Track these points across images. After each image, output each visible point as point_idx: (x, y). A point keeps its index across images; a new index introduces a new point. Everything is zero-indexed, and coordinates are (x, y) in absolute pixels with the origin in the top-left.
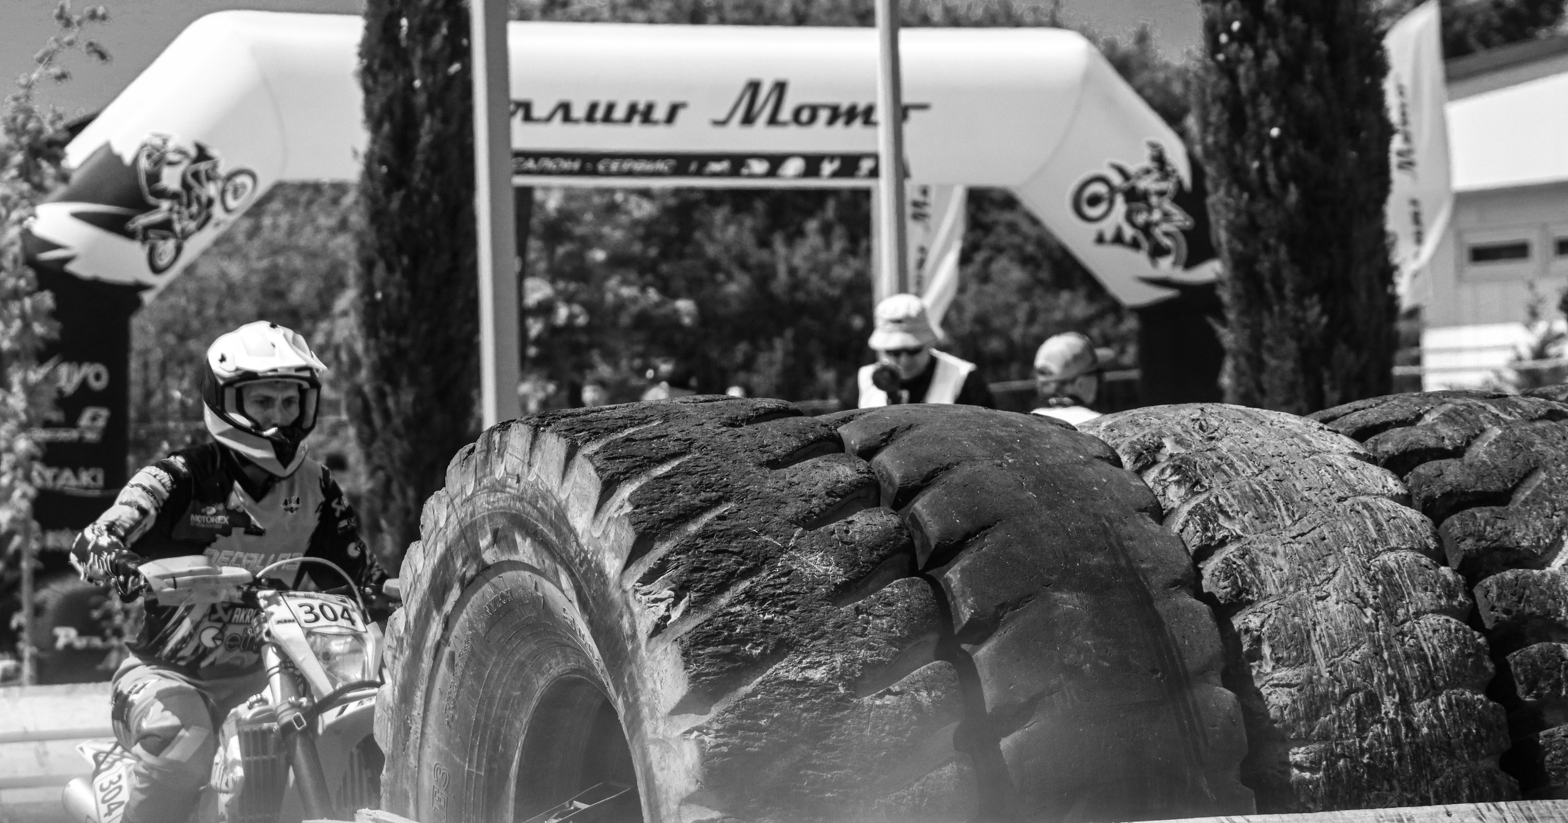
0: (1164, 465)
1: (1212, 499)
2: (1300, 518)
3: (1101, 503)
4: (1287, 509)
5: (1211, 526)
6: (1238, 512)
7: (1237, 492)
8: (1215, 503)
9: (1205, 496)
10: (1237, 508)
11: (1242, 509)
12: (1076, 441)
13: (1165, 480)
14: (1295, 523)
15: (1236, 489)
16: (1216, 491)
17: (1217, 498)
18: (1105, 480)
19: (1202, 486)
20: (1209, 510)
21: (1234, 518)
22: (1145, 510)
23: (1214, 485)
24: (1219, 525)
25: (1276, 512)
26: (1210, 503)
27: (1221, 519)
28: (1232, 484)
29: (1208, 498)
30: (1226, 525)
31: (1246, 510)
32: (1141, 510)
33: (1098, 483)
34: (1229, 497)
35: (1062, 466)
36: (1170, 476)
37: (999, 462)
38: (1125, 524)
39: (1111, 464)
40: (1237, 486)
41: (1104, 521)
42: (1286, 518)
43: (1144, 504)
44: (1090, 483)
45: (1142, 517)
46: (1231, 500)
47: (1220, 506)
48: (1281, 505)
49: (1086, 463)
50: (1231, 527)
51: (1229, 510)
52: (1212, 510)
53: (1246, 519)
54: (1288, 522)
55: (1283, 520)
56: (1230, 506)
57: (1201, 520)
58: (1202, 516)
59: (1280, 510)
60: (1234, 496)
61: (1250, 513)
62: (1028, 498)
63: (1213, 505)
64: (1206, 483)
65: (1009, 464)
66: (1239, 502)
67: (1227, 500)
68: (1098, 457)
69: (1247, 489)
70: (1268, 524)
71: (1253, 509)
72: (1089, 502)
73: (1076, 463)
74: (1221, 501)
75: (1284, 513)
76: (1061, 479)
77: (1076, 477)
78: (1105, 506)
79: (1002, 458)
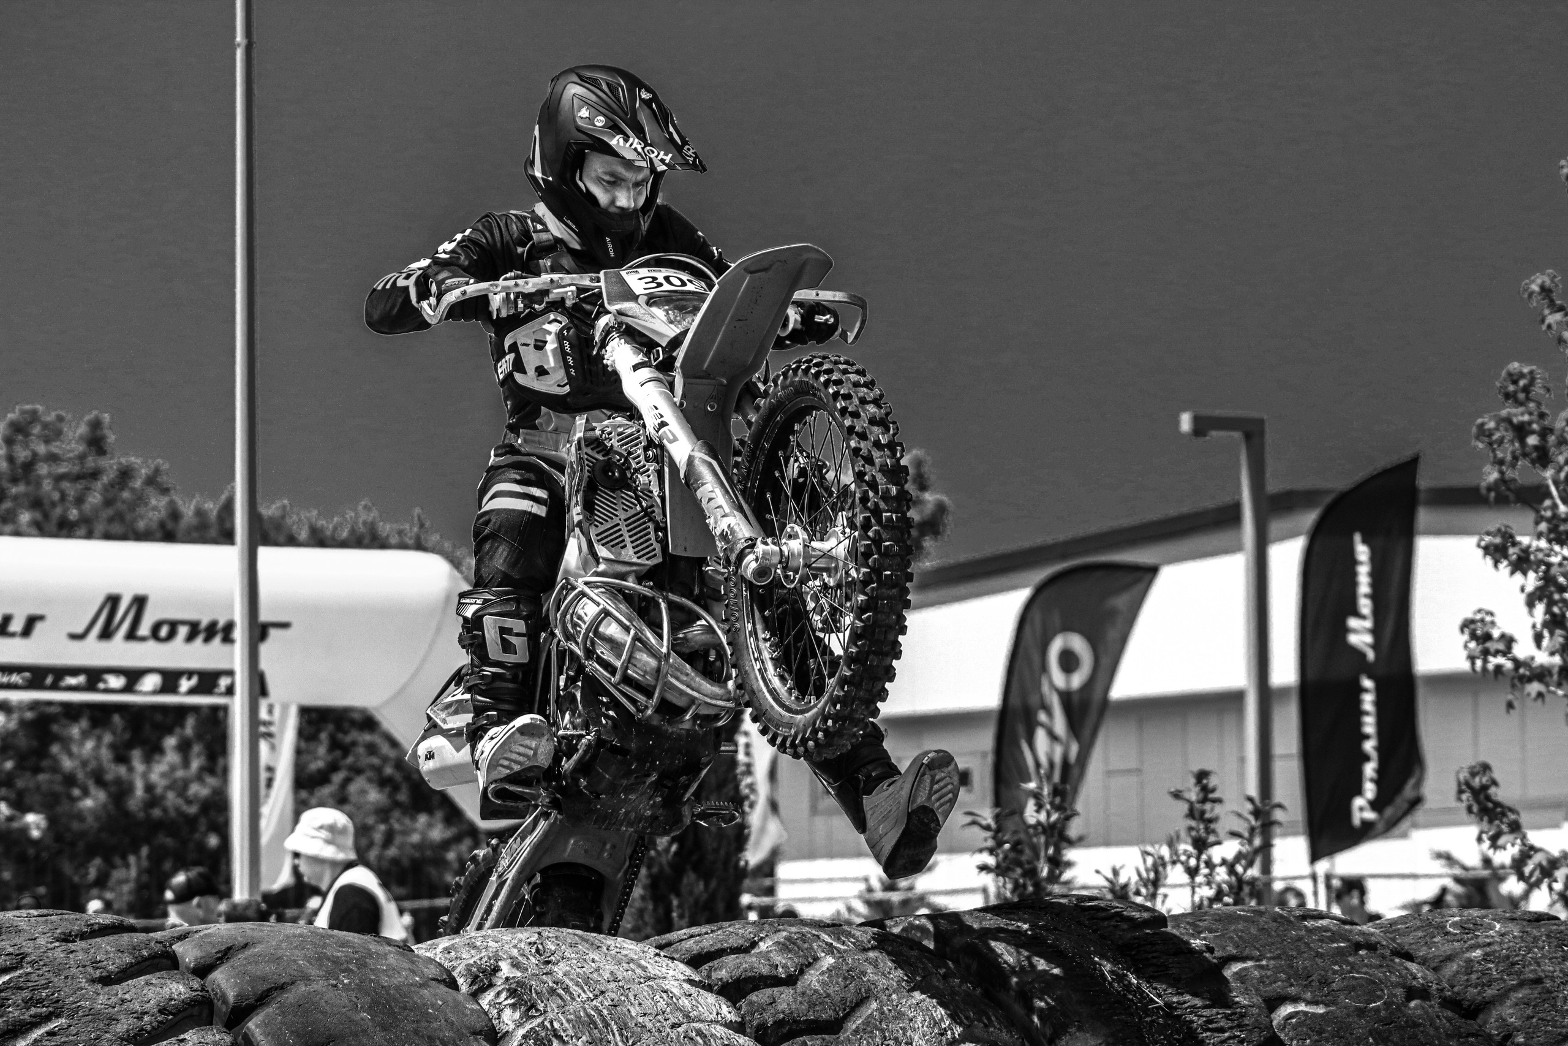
0: (500, 989)
1: (547, 1023)
2: (633, 1044)
3: (435, 1025)
4: (621, 1035)
6: (572, 1037)
7: (572, 1017)
8: (549, 1027)
9: (539, 1020)
10: (571, 1032)
11: (576, 1033)
12: (413, 962)
13: (500, 1003)
15: (571, 1014)
16: (551, 1016)
17: (551, 1023)
18: (440, 1003)
19: (537, 1010)
20: (543, 1034)
21: (568, 1042)
22: (480, 1033)
23: (549, 1009)
25: (610, 1037)
26: (544, 1027)
27: (555, 1044)
28: (567, 1008)
29: (543, 1022)
31: (580, 1035)
32: (474, 1033)
33: (433, 1005)
34: (564, 1021)
35: (398, 988)
36: (506, 999)
37: (335, 982)
39: (447, 986)
40: (572, 1011)
41: (438, 1043)
42: (620, 1043)
43: (479, 1025)
44: (425, 1005)
45: (476, 1040)
46: (566, 1025)
47: (555, 1030)
48: (615, 1031)
49: (422, 986)
51: (564, 1035)
52: (546, 1034)
53: (580, 1043)
56: (564, 1031)
57: (535, 1044)
58: (536, 1040)
59: (614, 1035)
60: (568, 1021)
61: (584, 1038)
62: (362, 1019)
63: (548, 1029)
64: (541, 1007)
65: (344, 985)
66: (574, 1027)
67: (562, 1024)
68: (434, 979)
69: (582, 1014)
71: (587, 1034)
72: (424, 1024)
73: (412, 985)
74: (556, 1025)
75: (618, 1038)
76: (396, 1000)
77: (412, 998)
78: (440, 1029)
79: (337, 979)
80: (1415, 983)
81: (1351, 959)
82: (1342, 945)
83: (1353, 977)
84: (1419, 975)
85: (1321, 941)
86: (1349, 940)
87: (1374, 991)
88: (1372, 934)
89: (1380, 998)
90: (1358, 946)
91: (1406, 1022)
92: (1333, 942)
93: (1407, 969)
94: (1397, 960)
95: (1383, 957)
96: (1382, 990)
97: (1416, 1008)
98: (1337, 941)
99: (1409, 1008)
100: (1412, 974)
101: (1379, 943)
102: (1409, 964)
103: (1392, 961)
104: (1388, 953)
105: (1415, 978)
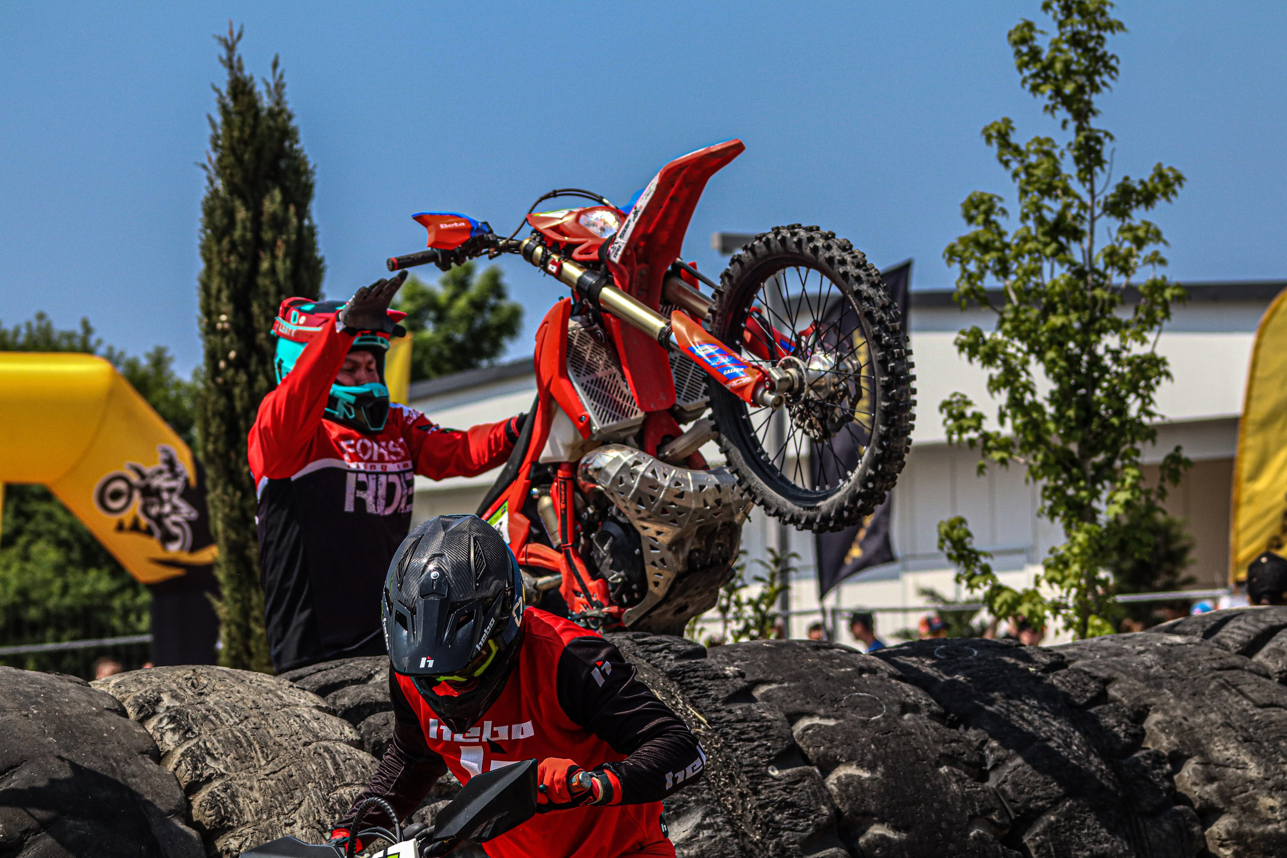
0: (162, 716)
1: (201, 744)
2: (273, 759)
3: (109, 747)
4: (263, 752)
5: (200, 765)
6: (222, 755)
7: (221, 738)
8: (203, 746)
9: (195, 741)
10: (221, 750)
11: (225, 751)
12: (91, 695)
13: (162, 728)
14: (268, 763)
15: (221, 735)
16: (204, 737)
17: (205, 743)
18: (113, 728)
19: (193, 733)
20: (198, 753)
21: (219, 759)
22: (146, 752)
23: (203, 732)
24: (206, 764)
25: (253, 754)
26: (199, 747)
27: (208, 760)
28: (217, 731)
29: (198, 743)
30: (212, 764)
31: (228, 752)
32: (142, 752)
33: (107, 731)
34: (215, 741)
35: (78, 717)
36: (167, 724)
37: (26, 713)
38: (129, 764)
39: (119, 715)
40: (221, 733)
41: (112, 761)
42: (261, 759)
43: (145, 747)
44: (101, 730)
45: (143, 758)
46: (217, 744)
47: (207, 749)
48: (258, 748)
49: (99, 714)
50: (216, 767)
51: (215, 753)
52: (201, 752)
53: (228, 760)
54: (263, 762)
55: (259, 760)
56: (216, 749)
57: (192, 760)
58: (192, 757)
59: (256, 752)
60: (219, 741)
61: (232, 755)
62: (49, 743)
63: (202, 749)
64: (196, 730)
65: (34, 714)
66: (223, 746)
67: (213, 744)
68: (108, 709)
69: (230, 735)
70: (247, 764)
71: (234, 752)
72: (101, 746)
73: (90, 714)
74: (209, 745)
75: (260, 755)
76: (77, 727)
77: (90, 724)
78: (113, 749)
79: (28, 710)
80: (908, 700)
81: (855, 681)
82: (849, 669)
83: (859, 696)
84: (911, 693)
85: (832, 666)
86: (854, 666)
87: (875, 707)
88: (873, 661)
89: (880, 712)
90: (862, 671)
91: (901, 731)
92: (841, 667)
93: (901, 688)
94: (894, 681)
95: (882, 679)
96: (881, 706)
97: (909, 720)
98: (845, 667)
99: (904, 720)
100: (905, 692)
101: (878, 668)
102: (903, 684)
103: (889, 682)
104: (886, 675)
105: (908, 696)
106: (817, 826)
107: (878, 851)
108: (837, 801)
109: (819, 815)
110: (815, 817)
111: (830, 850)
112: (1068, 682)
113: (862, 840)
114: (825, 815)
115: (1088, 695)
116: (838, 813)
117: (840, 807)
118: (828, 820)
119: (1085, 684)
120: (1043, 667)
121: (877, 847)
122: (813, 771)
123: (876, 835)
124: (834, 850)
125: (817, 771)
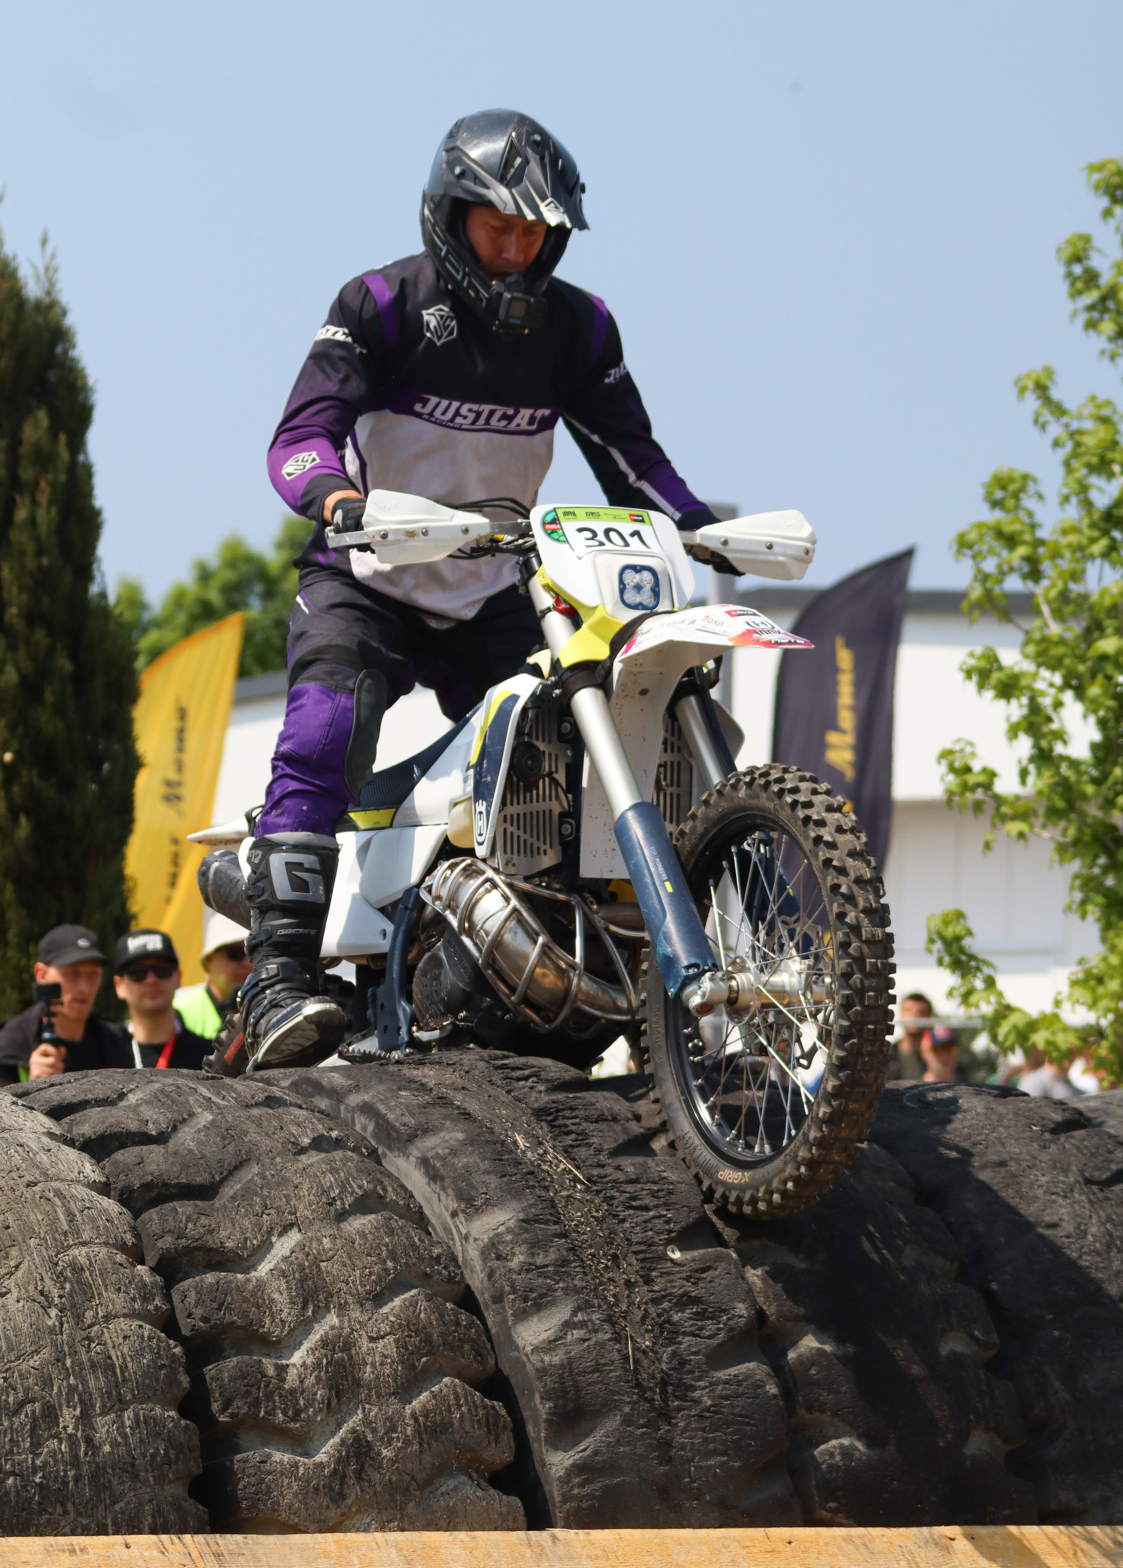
106: (731, 1329)
107: (813, 1372)
108: (761, 1300)
109: (734, 1316)
110: (729, 1319)
111: (747, 1365)
112: (1086, 1147)
113: (792, 1355)
114: (740, 1317)
115: (1114, 1167)
116: (761, 1314)
117: (765, 1308)
118: (746, 1324)
119: (1110, 1152)
120: (1052, 1126)
121: (813, 1364)
122: (729, 1255)
123: (812, 1349)
124: (752, 1365)
125: (734, 1255)
